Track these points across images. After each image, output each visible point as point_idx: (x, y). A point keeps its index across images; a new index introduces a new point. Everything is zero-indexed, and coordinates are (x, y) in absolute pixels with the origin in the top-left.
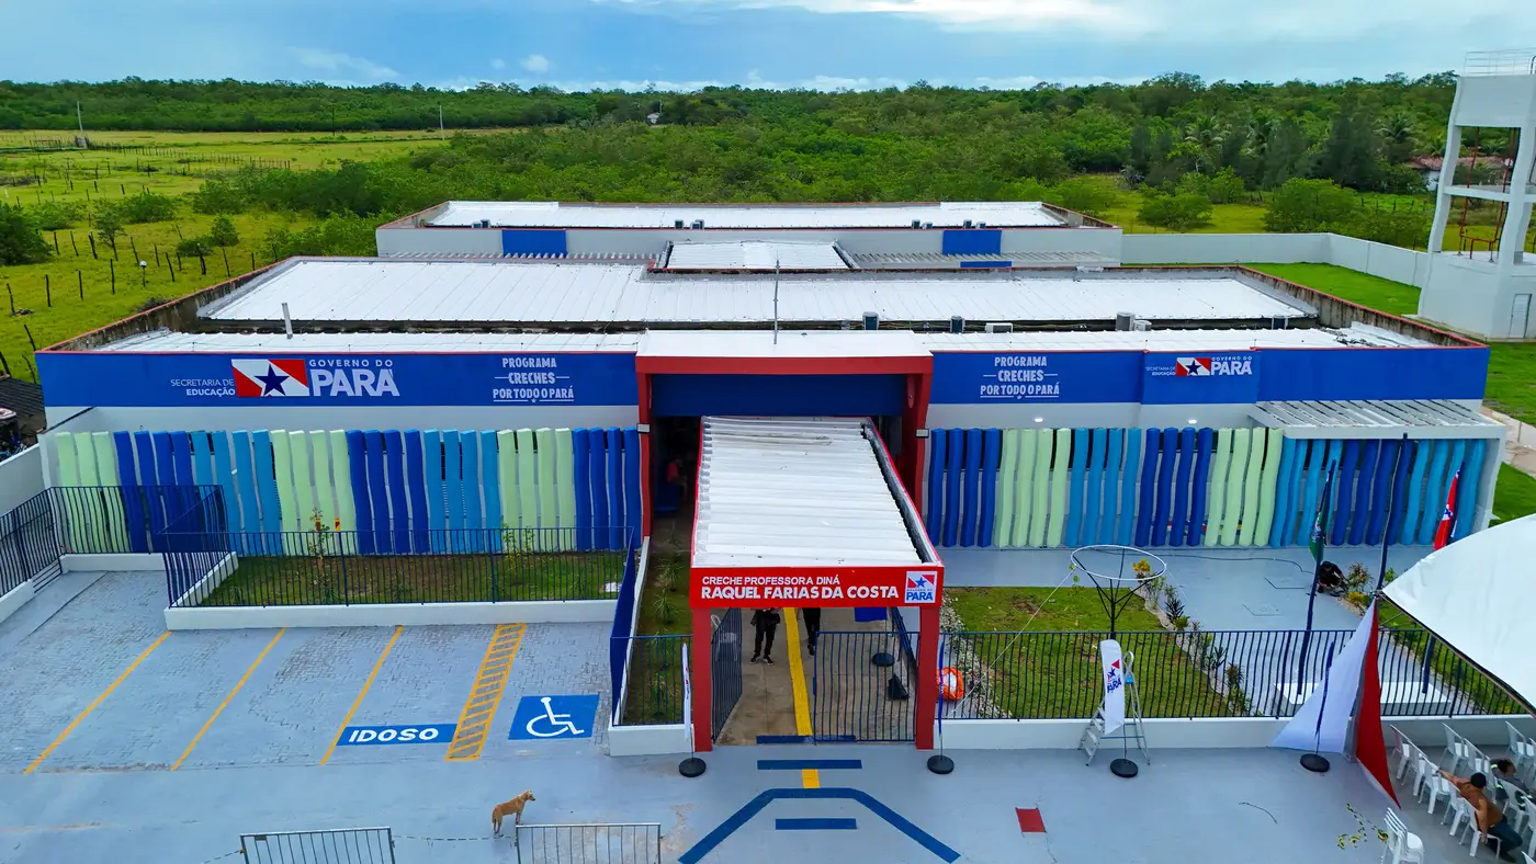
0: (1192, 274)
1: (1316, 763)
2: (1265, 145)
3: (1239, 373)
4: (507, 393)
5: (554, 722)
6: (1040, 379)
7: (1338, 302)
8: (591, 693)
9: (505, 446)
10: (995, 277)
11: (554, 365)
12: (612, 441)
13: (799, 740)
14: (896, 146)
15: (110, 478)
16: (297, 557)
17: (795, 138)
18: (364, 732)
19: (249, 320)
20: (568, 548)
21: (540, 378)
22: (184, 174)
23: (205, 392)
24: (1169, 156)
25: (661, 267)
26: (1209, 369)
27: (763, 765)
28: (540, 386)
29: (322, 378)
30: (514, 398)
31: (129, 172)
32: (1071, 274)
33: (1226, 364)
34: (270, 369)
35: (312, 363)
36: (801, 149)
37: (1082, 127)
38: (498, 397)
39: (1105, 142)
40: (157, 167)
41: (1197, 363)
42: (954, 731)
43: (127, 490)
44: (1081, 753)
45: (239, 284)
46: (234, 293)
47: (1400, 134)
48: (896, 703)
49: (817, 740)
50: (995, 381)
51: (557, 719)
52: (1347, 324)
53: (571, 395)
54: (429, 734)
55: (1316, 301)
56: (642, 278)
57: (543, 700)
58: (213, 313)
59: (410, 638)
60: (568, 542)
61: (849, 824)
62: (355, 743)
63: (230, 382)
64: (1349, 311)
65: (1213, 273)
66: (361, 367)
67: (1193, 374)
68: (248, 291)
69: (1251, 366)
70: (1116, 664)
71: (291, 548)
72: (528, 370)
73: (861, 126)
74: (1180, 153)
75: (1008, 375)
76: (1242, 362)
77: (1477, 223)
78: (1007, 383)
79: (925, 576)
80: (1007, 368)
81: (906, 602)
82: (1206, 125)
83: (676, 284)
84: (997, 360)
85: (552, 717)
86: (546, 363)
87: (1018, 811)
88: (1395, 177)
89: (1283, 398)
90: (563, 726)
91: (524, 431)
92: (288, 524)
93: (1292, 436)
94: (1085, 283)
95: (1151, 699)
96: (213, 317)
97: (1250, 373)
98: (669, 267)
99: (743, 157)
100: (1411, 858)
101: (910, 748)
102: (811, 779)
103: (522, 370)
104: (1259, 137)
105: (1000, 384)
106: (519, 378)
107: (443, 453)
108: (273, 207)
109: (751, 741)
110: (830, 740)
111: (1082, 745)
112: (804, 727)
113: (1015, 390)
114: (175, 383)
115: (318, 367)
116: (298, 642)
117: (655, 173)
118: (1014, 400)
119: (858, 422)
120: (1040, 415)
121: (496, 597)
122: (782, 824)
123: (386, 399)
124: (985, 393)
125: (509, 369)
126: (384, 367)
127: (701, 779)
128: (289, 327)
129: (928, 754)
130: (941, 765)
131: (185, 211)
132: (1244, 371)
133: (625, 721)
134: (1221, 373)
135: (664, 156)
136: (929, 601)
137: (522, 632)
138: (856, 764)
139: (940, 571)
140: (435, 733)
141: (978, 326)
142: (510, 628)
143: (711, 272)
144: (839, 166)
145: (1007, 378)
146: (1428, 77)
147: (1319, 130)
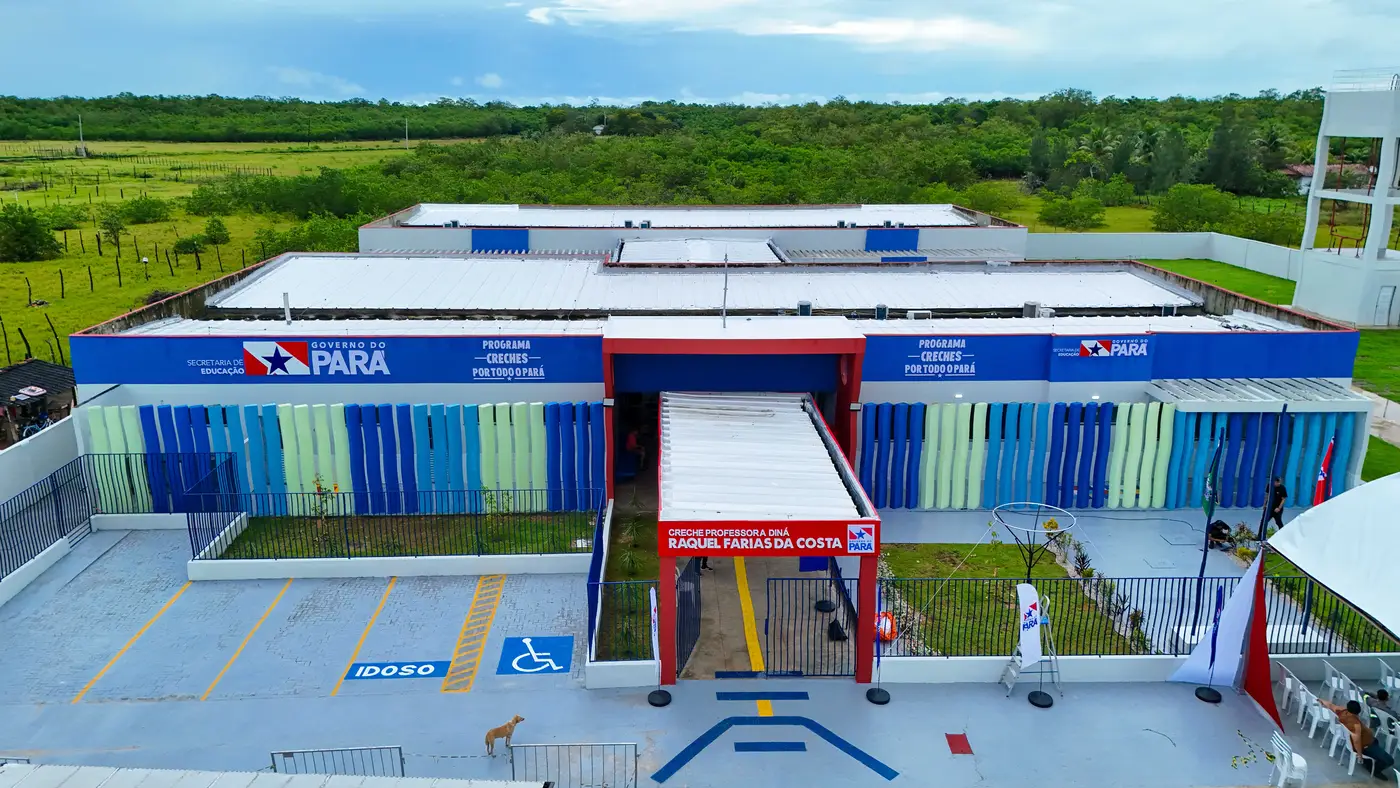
0: (1090, 267)
1: (1209, 695)
2: (1151, 154)
3: (1135, 354)
4: (485, 372)
5: (536, 660)
6: (958, 360)
7: (1223, 292)
8: (566, 635)
9: (485, 419)
10: (914, 271)
11: (528, 346)
12: (579, 415)
13: (752, 675)
14: (816, 155)
15: (137, 446)
16: (299, 517)
17: (727, 147)
18: (369, 668)
19: (251, 309)
20: (539, 509)
21: (514, 358)
22: (177, 180)
23: (217, 371)
24: (1066, 163)
25: (614, 261)
26: (1109, 350)
27: (722, 696)
28: (514, 366)
29: (321, 358)
30: (491, 376)
31: (127, 178)
32: (982, 267)
33: (1124, 346)
34: (277, 350)
35: (314, 345)
36: (731, 158)
37: (986, 137)
38: (477, 376)
39: (1008, 150)
40: (152, 174)
41: (1099, 345)
42: (890, 668)
43: (152, 458)
44: (1002, 687)
45: (242, 276)
46: (238, 284)
47: (1273, 143)
48: (838, 643)
49: (768, 675)
50: (918, 361)
51: (539, 657)
52: (1230, 311)
53: (542, 373)
54: (426, 670)
55: (1203, 290)
56: (599, 272)
57: (524, 641)
58: (219, 302)
59: (405, 587)
60: (541, 504)
61: (799, 747)
62: (361, 677)
63: (240, 362)
64: (1232, 300)
65: (1109, 267)
66: (357, 348)
67: (1095, 355)
68: (250, 283)
69: (1147, 348)
70: (1034, 606)
71: (295, 510)
72: (505, 351)
73: (787, 136)
74: (1075, 161)
75: (929, 356)
76: (1140, 344)
77: (1345, 224)
78: (928, 363)
79: (864, 529)
80: (930, 350)
81: (849, 551)
82: (1100, 135)
83: (630, 276)
84: (922, 342)
85: (534, 655)
86: (521, 345)
87: (948, 736)
88: (1272, 183)
89: (1176, 377)
90: (545, 663)
91: (502, 405)
92: (292, 486)
93: (1183, 409)
94: (995, 276)
95: (1064, 639)
96: (219, 306)
97: (1145, 354)
98: (621, 261)
99: (681, 164)
100: (1295, 776)
101: (850, 682)
102: (765, 708)
103: (500, 351)
104: (1145, 146)
105: (922, 363)
106: (495, 358)
107: (430, 425)
108: (258, 210)
109: (709, 676)
110: (781, 675)
111: (1002, 679)
112: (757, 664)
113: (935, 369)
114: (192, 363)
115: (319, 349)
116: (305, 591)
117: (602, 179)
118: (935, 378)
119: (799, 397)
120: (960, 391)
121: (481, 551)
122: (741, 747)
123: (378, 378)
124: (909, 372)
125: (488, 350)
126: (378, 348)
127: (667, 708)
128: (288, 314)
129: (868, 686)
130: (878, 697)
131: (179, 214)
132: (1140, 352)
133: (599, 658)
134: (1119, 355)
135: (609, 164)
136: (869, 551)
137: (503, 582)
138: (803, 696)
139: (877, 524)
140: (432, 669)
141: (900, 314)
142: (492, 578)
143: (660, 266)
144: (769, 172)
145: (929, 359)
146: (1298, 93)
147: (1200, 141)
